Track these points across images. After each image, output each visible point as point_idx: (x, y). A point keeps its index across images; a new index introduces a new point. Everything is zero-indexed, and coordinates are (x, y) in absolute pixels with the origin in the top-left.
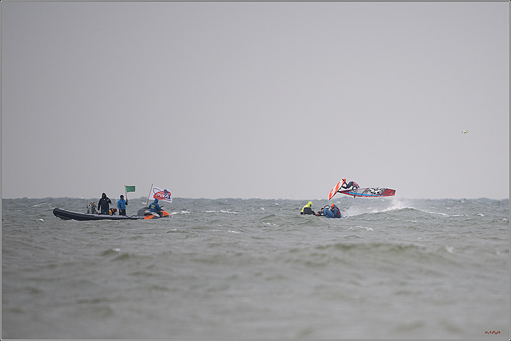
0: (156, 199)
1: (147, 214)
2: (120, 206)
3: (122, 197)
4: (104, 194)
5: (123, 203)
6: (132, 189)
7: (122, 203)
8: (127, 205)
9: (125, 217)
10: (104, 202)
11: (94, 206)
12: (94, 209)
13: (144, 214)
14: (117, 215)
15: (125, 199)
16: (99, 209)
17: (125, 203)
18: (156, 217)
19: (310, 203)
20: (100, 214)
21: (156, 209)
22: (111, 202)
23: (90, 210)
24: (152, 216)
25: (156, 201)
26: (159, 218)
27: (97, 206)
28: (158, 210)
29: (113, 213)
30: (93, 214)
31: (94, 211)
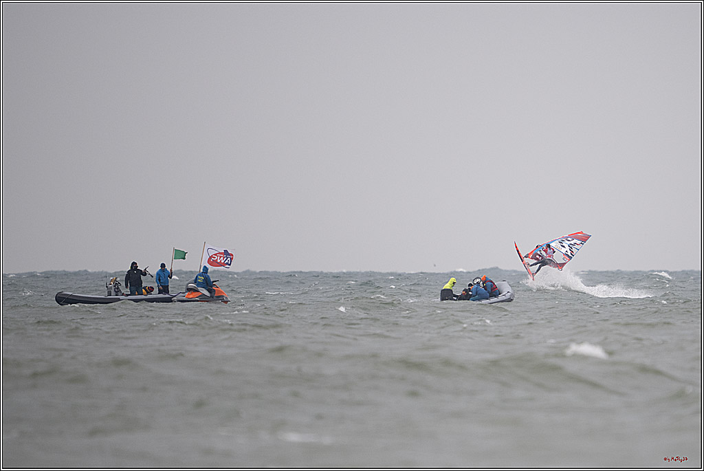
1: (191, 289)
2: (159, 280)
3: (163, 266)
4: (134, 264)
5: (164, 275)
7: (162, 274)
8: (171, 278)
10: (136, 275)
11: (117, 284)
12: (118, 288)
16: (127, 287)
17: (167, 275)
19: (453, 280)
20: (128, 295)
21: (205, 284)
23: (112, 291)
28: (208, 284)
29: (148, 293)
30: (116, 295)
31: (118, 292)
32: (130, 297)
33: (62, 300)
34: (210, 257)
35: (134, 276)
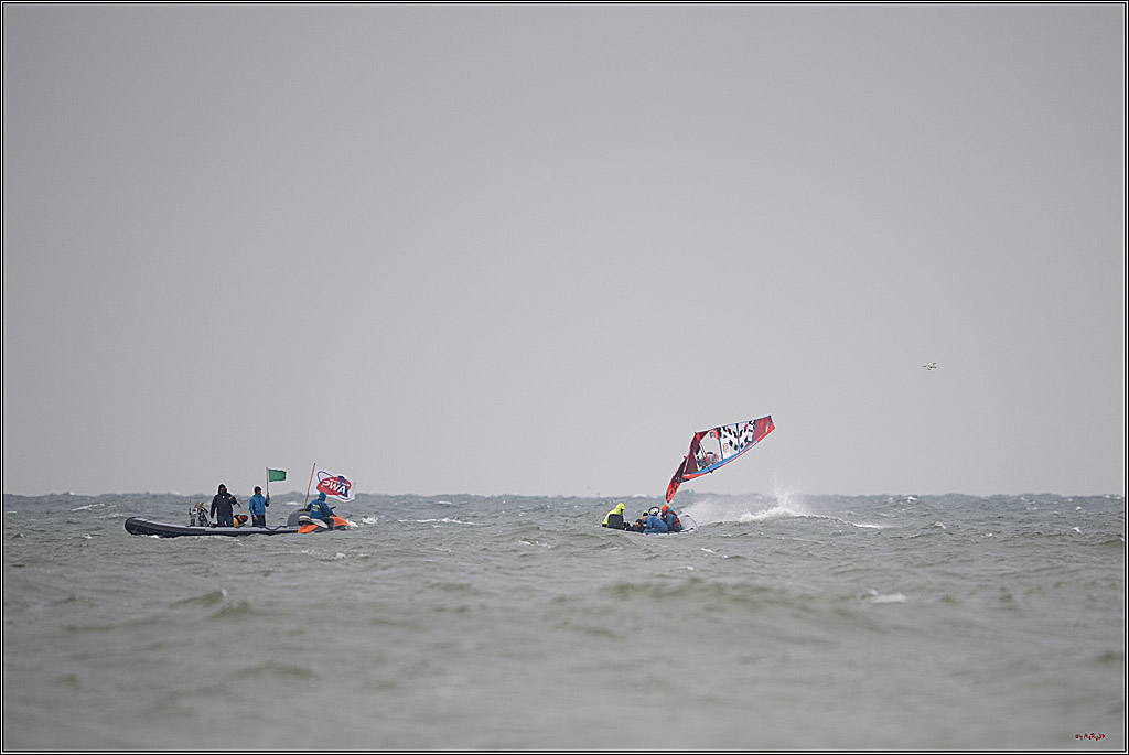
0: (322, 493)
1: (303, 522)
3: (258, 490)
4: (222, 486)
5: (259, 502)
6: (280, 475)
7: (257, 501)
8: (268, 505)
9: (263, 529)
10: (224, 502)
11: (202, 511)
12: (204, 516)
13: (298, 523)
14: (249, 526)
15: (264, 494)
16: (212, 516)
17: (263, 502)
18: (319, 530)
19: (621, 505)
20: (215, 526)
21: (321, 513)
22: (235, 502)
23: (197, 519)
24: (314, 527)
25: (323, 497)
26: (325, 529)
27: (209, 510)
28: (325, 514)
29: (240, 522)
30: (202, 525)
31: (203, 521)
32: (217, 529)
33: (134, 528)
34: (321, 483)
35: (223, 502)
